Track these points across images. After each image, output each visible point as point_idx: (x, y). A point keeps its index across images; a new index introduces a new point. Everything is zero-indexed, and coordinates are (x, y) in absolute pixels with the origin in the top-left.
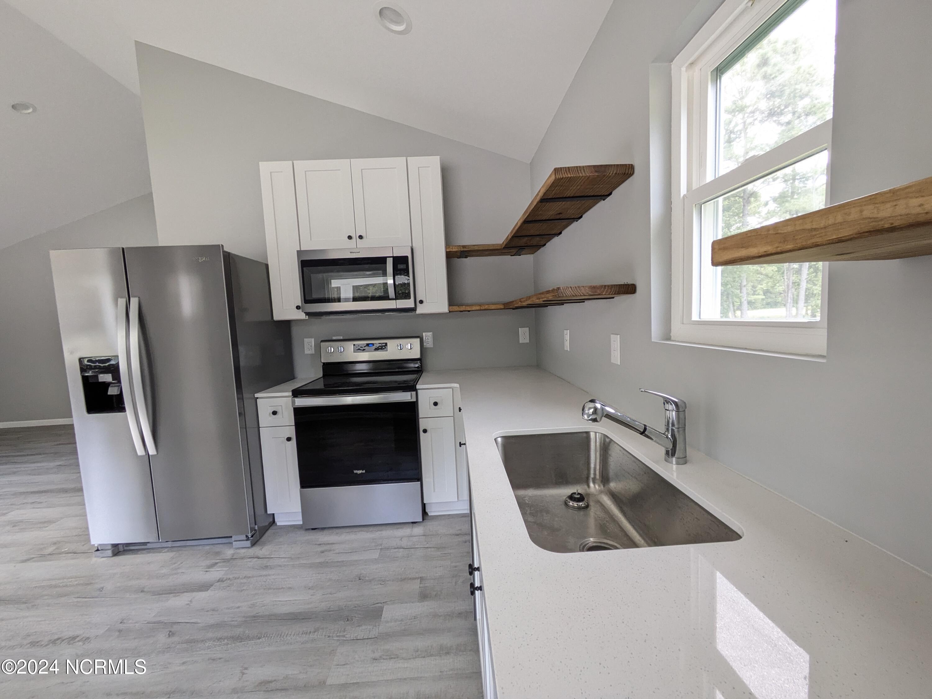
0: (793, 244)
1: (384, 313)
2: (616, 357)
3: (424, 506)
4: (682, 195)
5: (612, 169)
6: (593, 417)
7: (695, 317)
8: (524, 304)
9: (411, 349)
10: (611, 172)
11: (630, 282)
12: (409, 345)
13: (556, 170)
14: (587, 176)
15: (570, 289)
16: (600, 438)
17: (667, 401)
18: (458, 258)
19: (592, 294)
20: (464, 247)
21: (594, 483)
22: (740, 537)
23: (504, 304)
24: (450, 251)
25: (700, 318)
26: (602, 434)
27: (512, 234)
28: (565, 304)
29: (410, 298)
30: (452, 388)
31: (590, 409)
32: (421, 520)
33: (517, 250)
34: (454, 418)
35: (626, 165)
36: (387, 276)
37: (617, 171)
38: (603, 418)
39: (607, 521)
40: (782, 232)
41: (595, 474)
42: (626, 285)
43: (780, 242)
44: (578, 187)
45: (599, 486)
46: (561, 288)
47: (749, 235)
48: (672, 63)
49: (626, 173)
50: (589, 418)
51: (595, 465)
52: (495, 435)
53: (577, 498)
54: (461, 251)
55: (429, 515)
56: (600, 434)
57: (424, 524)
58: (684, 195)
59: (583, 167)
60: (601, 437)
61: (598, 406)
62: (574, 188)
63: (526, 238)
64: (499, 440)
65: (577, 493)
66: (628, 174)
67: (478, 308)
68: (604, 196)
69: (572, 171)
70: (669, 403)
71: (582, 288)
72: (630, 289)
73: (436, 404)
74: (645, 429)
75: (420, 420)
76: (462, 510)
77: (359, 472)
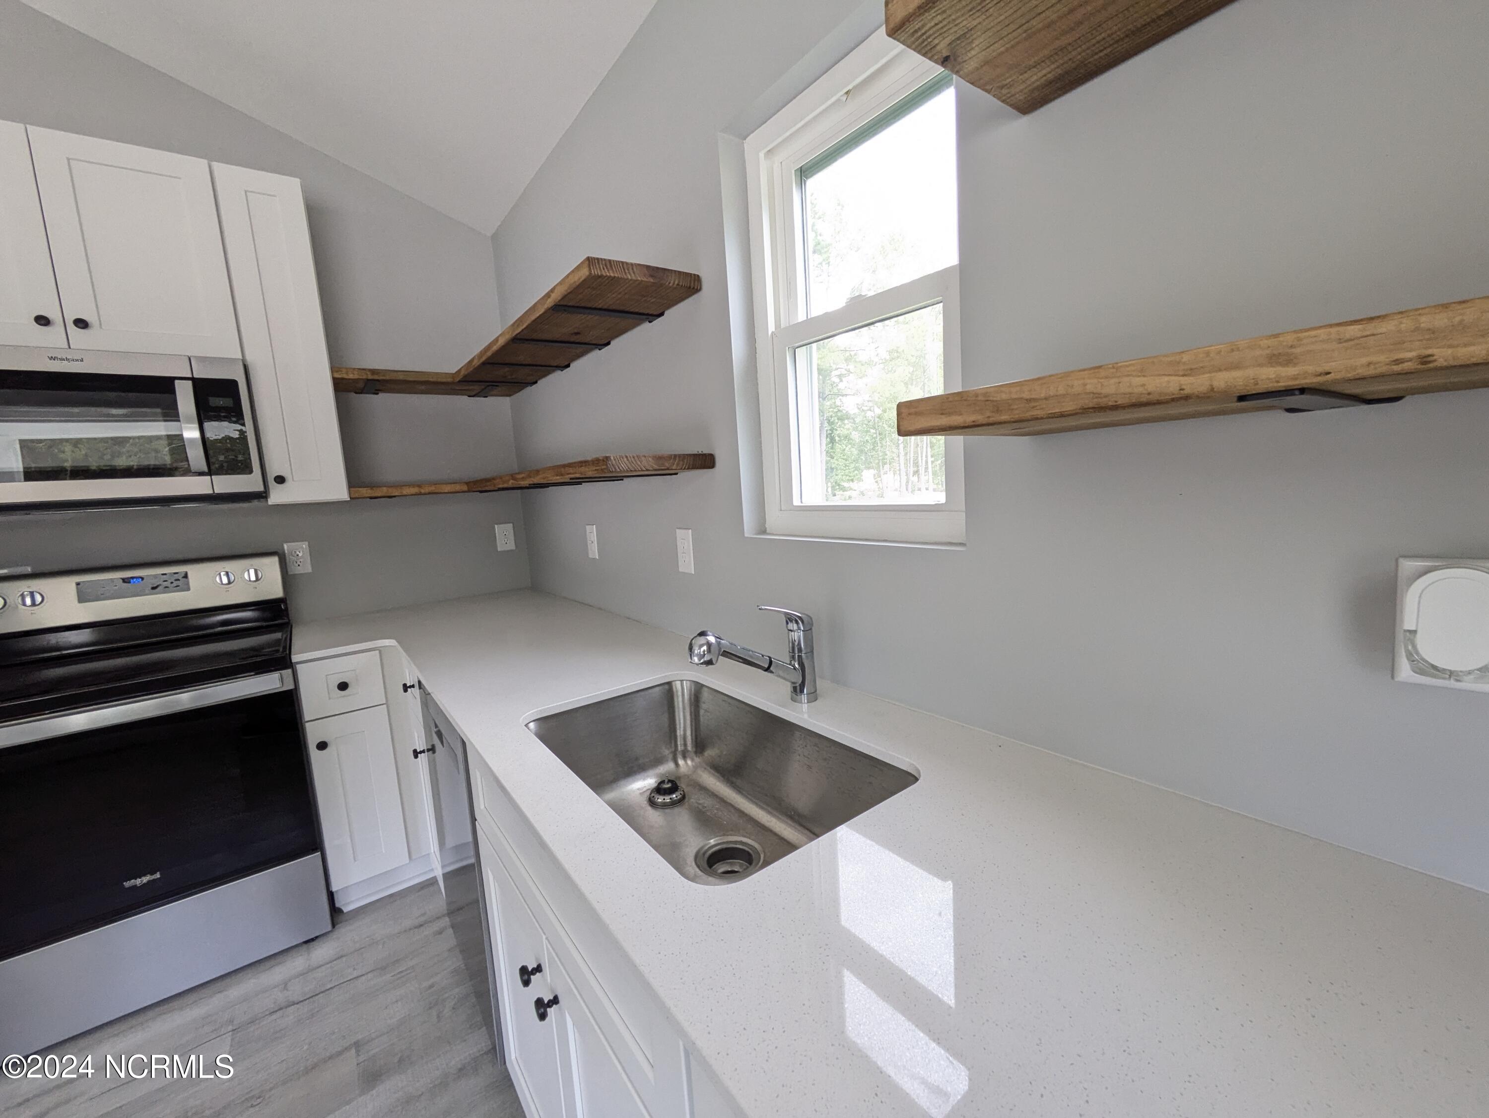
0: (1009, 415)
1: (169, 506)
2: (687, 563)
3: (331, 896)
4: (770, 333)
5: (673, 277)
6: (707, 658)
7: (796, 502)
8: (522, 483)
9: (257, 579)
10: (673, 281)
11: (706, 451)
12: (252, 572)
13: (590, 261)
14: (638, 280)
15: (625, 459)
16: (689, 688)
17: (790, 619)
18: (356, 393)
19: (658, 468)
20: (373, 372)
21: (684, 757)
22: (916, 779)
23: (470, 482)
24: (343, 379)
25: (801, 502)
26: (690, 681)
27: (484, 359)
28: (583, 484)
29: (251, 472)
30: (379, 649)
31: (701, 646)
32: (329, 928)
33: (483, 387)
34: (388, 707)
35: (691, 274)
36: (179, 421)
37: (679, 282)
38: (720, 657)
39: (717, 809)
40: (995, 399)
41: (685, 745)
42: (700, 455)
43: (993, 412)
44: (619, 296)
45: (692, 760)
46: (612, 458)
47: (951, 399)
48: (744, 141)
49: (692, 287)
50: (702, 661)
51: (685, 730)
52: (523, 720)
53: (669, 788)
54: (368, 380)
55: (345, 911)
56: (688, 682)
57: (336, 934)
58: (772, 332)
59: (632, 264)
60: (691, 687)
61: (712, 639)
62: (613, 296)
63: (507, 369)
64: (532, 725)
65: (666, 781)
66: (694, 288)
67: (415, 490)
68: (652, 315)
69: (615, 268)
70: (794, 621)
71: (643, 458)
72: (706, 461)
73: (343, 686)
74: (771, 663)
75: (307, 725)
76: (419, 875)
77: (142, 881)
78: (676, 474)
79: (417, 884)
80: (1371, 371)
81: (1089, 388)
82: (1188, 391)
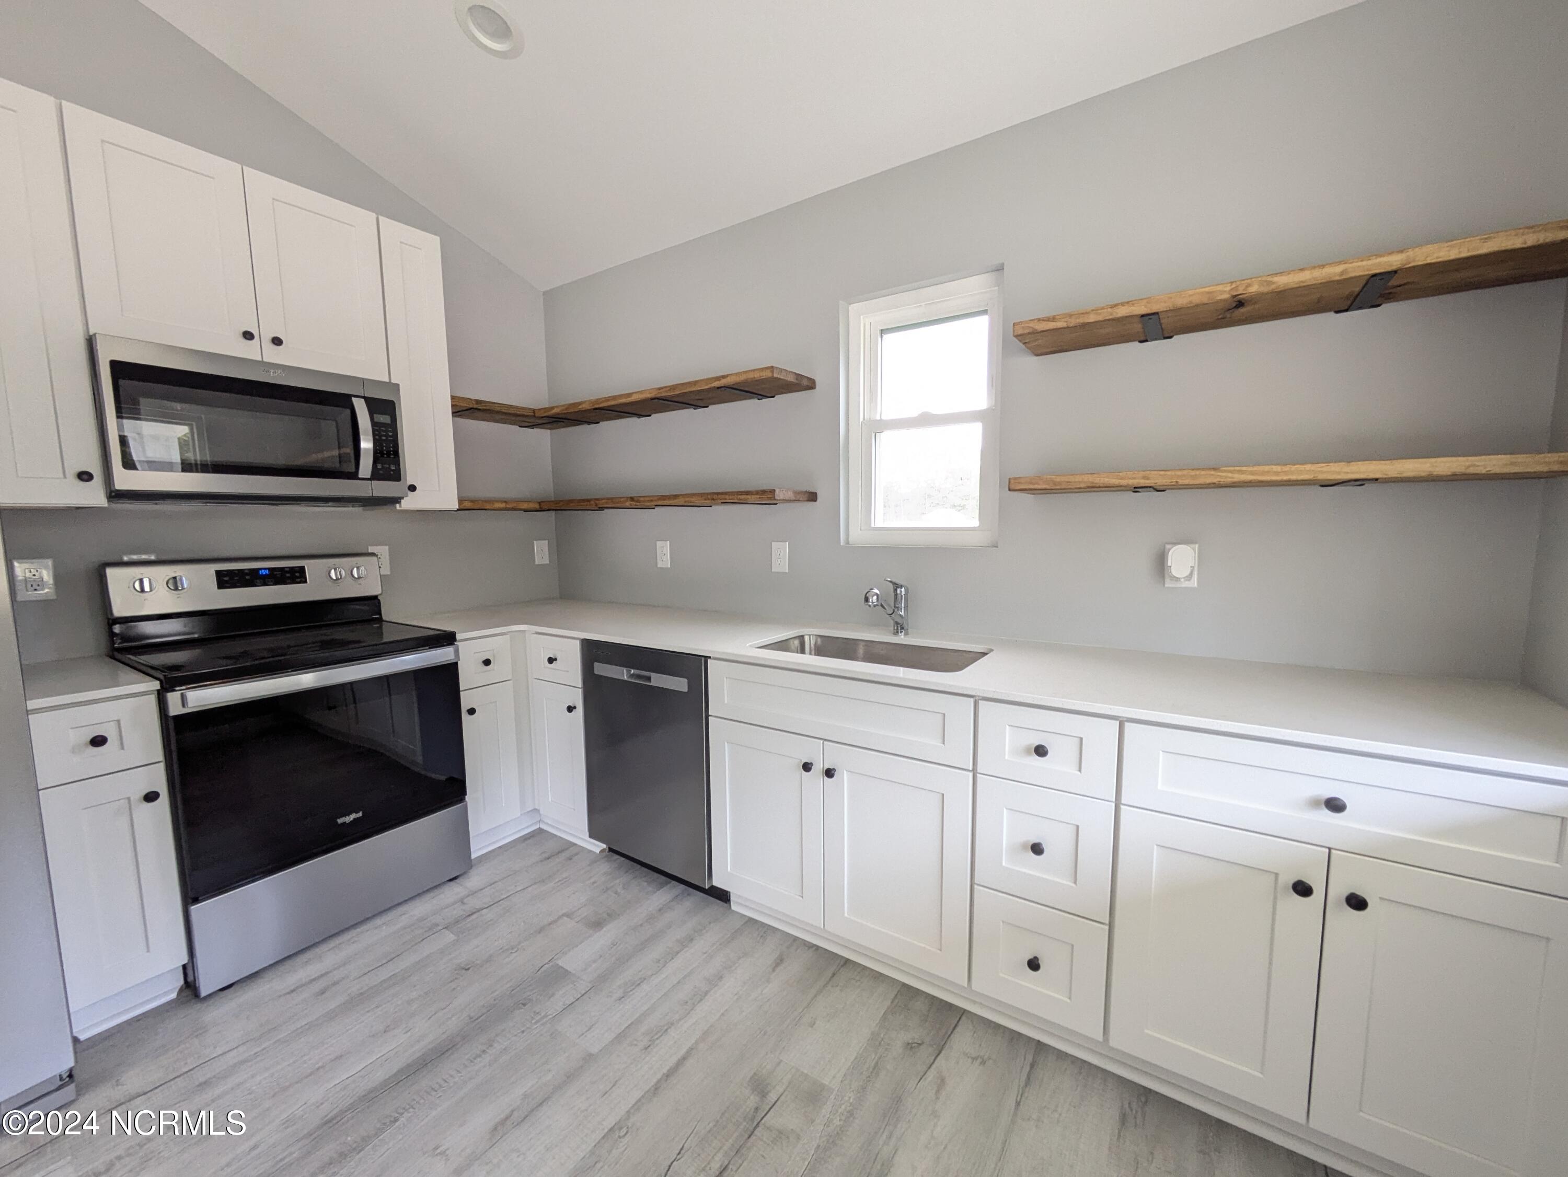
2: (781, 566)
4: (861, 422)
5: (805, 381)
9: (360, 577)
10: (804, 383)
12: (356, 569)
13: (774, 368)
14: (790, 381)
17: (897, 587)
18: (464, 417)
20: (478, 401)
23: (541, 501)
24: (455, 405)
26: (815, 635)
29: (399, 480)
30: (511, 634)
31: (872, 596)
34: (514, 682)
35: (812, 379)
44: (766, 386)
48: (850, 306)
49: (807, 385)
54: (470, 408)
57: (464, 877)
61: (877, 592)
66: (811, 387)
68: (765, 397)
69: (783, 373)
70: (900, 588)
72: (809, 497)
73: (487, 662)
75: (461, 693)
76: (527, 827)
77: (350, 819)
78: (776, 504)
79: (520, 837)
80: (1166, 484)
81: (1091, 480)
82: (1122, 484)
